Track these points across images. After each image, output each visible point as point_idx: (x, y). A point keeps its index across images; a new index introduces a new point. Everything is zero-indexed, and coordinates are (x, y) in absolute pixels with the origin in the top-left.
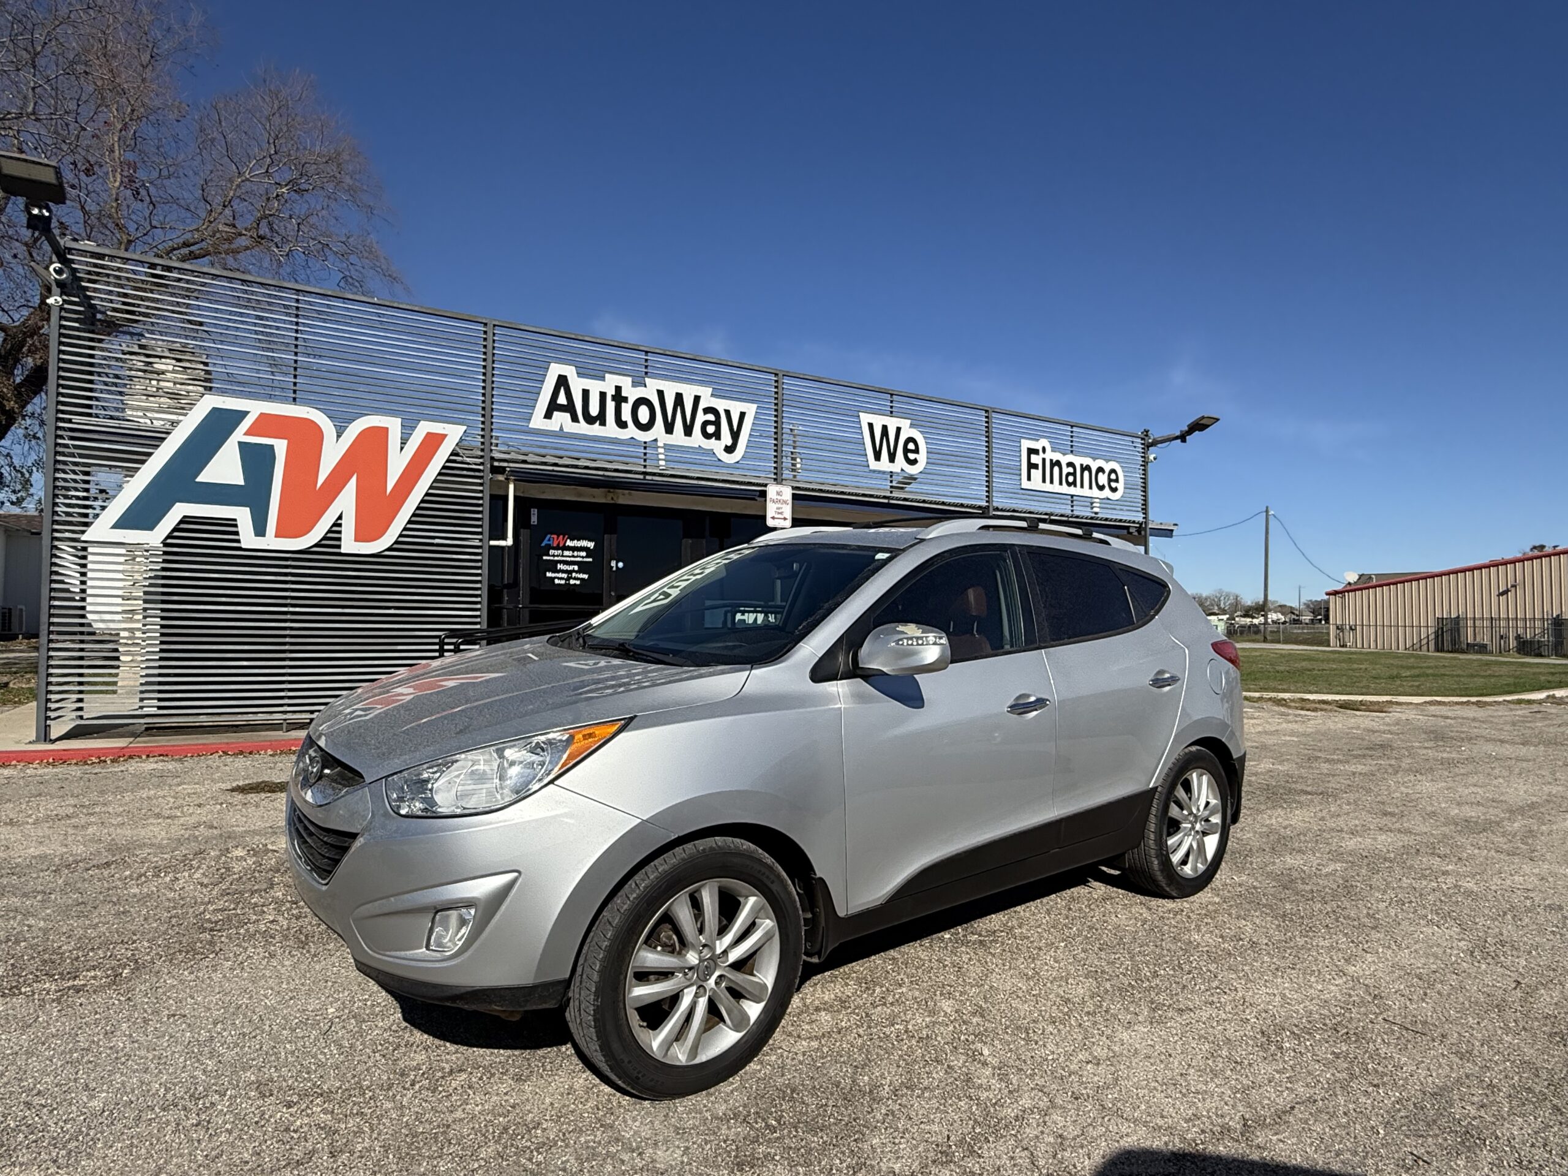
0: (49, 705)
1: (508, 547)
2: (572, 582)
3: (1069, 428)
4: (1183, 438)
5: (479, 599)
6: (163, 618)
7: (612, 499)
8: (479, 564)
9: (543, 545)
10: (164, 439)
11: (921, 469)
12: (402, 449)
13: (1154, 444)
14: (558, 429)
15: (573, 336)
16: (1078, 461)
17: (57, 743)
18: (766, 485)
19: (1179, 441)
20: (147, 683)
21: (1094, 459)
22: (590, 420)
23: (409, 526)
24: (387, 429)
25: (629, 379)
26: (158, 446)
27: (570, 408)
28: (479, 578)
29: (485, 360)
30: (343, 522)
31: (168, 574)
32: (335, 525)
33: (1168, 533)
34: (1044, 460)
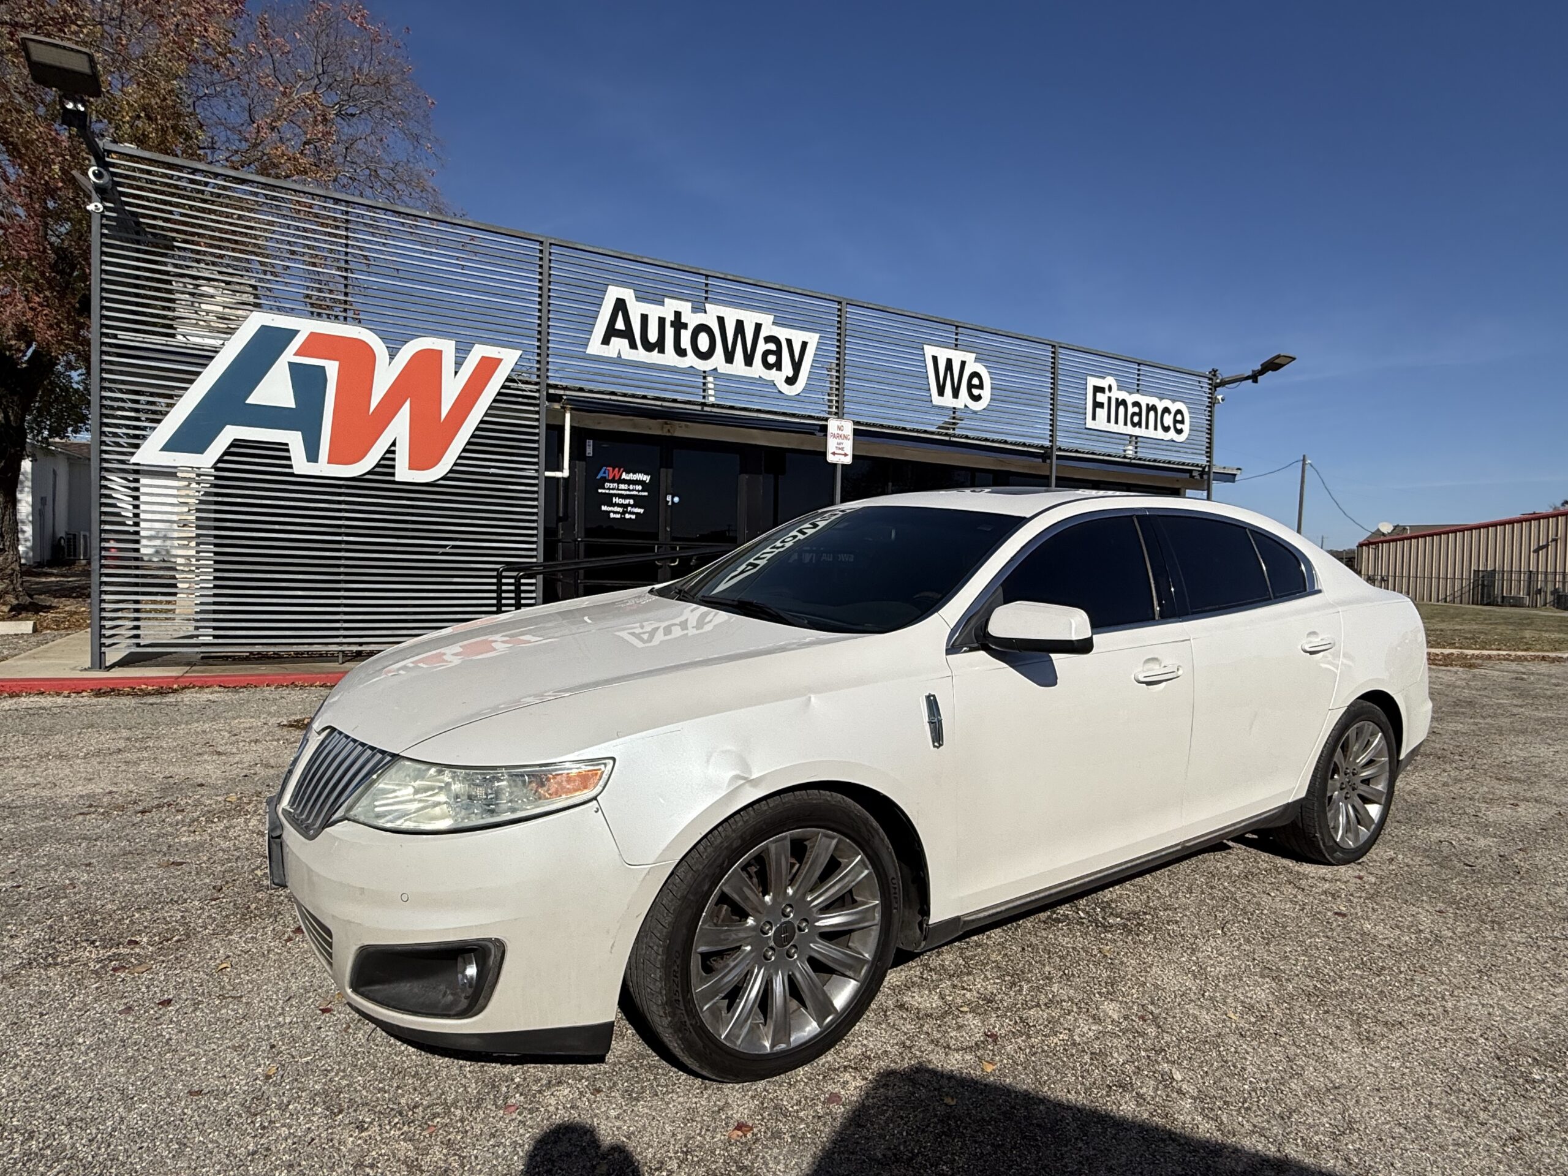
0: (104, 632)
1: (564, 478)
2: (627, 516)
3: (1136, 366)
4: (1254, 377)
5: (535, 532)
6: (216, 545)
7: (669, 431)
8: (536, 496)
9: (598, 477)
10: (212, 358)
11: (985, 406)
12: (456, 373)
13: (1223, 383)
14: (615, 356)
15: (632, 258)
16: (1144, 400)
17: (113, 670)
18: (826, 420)
19: (1251, 381)
20: (201, 612)
21: (1161, 399)
22: (648, 347)
23: (464, 454)
24: (441, 352)
25: (689, 305)
26: (206, 365)
27: (628, 334)
28: (535, 510)
29: (540, 281)
30: (397, 449)
31: (220, 499)
32: (388, 452)
33: (1231, 478)
34: (1110, 399)
